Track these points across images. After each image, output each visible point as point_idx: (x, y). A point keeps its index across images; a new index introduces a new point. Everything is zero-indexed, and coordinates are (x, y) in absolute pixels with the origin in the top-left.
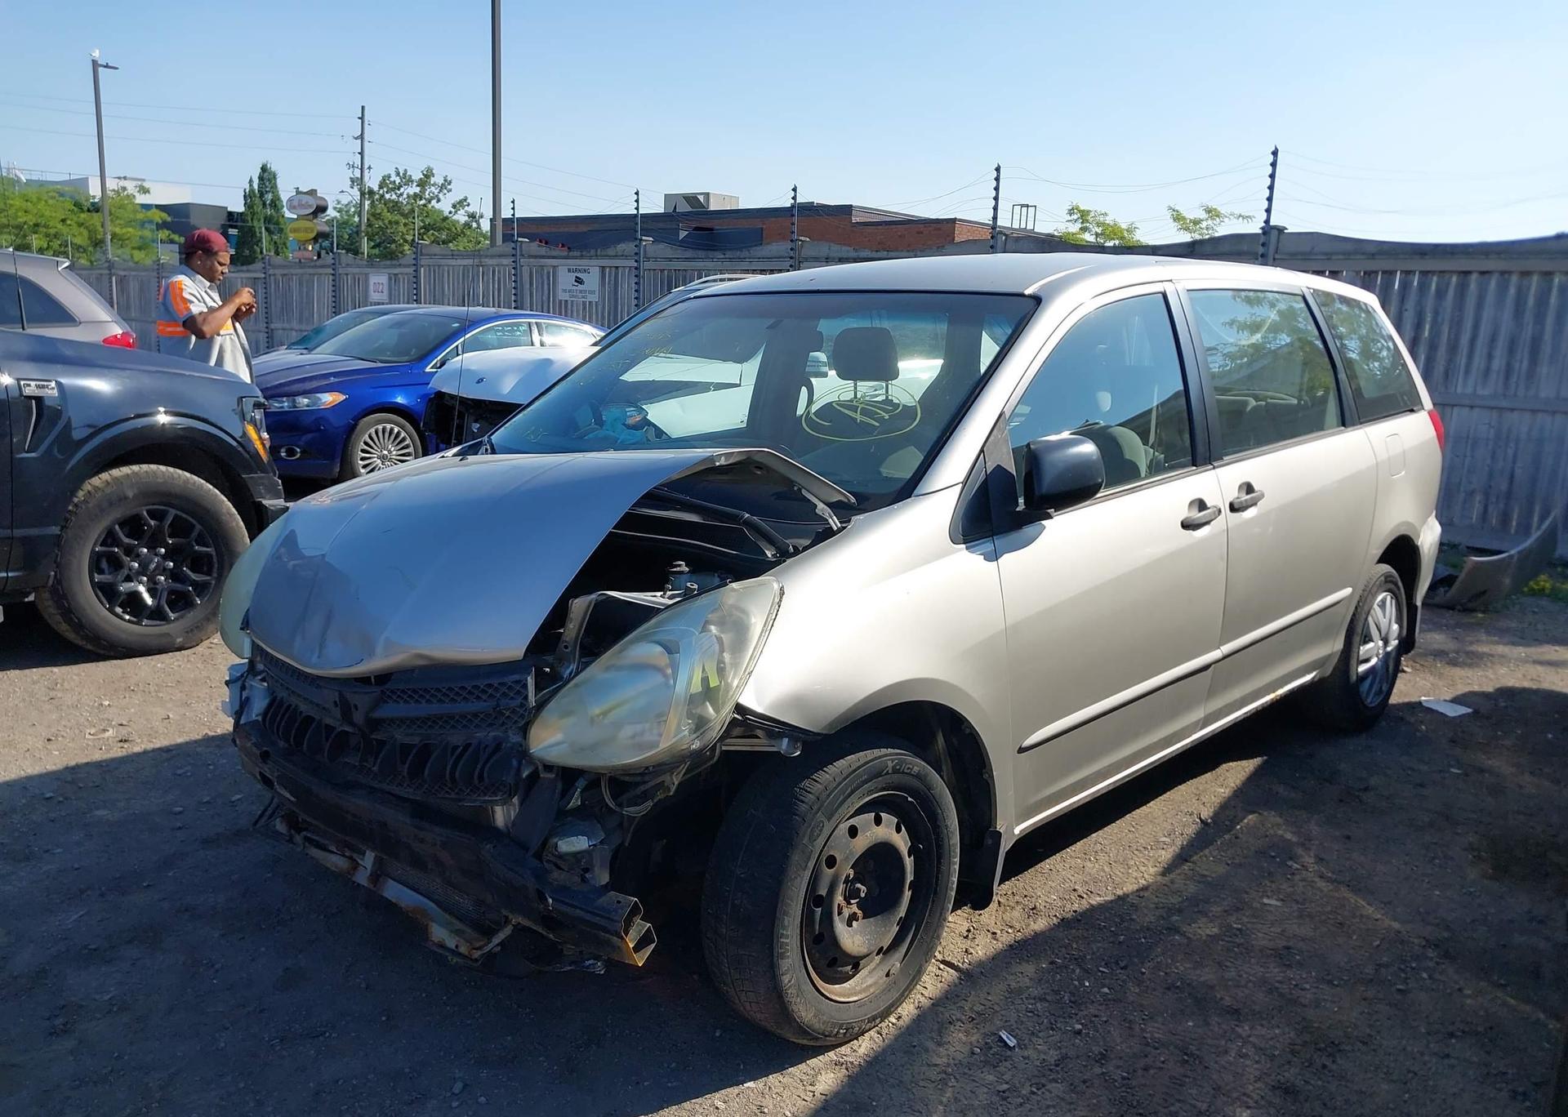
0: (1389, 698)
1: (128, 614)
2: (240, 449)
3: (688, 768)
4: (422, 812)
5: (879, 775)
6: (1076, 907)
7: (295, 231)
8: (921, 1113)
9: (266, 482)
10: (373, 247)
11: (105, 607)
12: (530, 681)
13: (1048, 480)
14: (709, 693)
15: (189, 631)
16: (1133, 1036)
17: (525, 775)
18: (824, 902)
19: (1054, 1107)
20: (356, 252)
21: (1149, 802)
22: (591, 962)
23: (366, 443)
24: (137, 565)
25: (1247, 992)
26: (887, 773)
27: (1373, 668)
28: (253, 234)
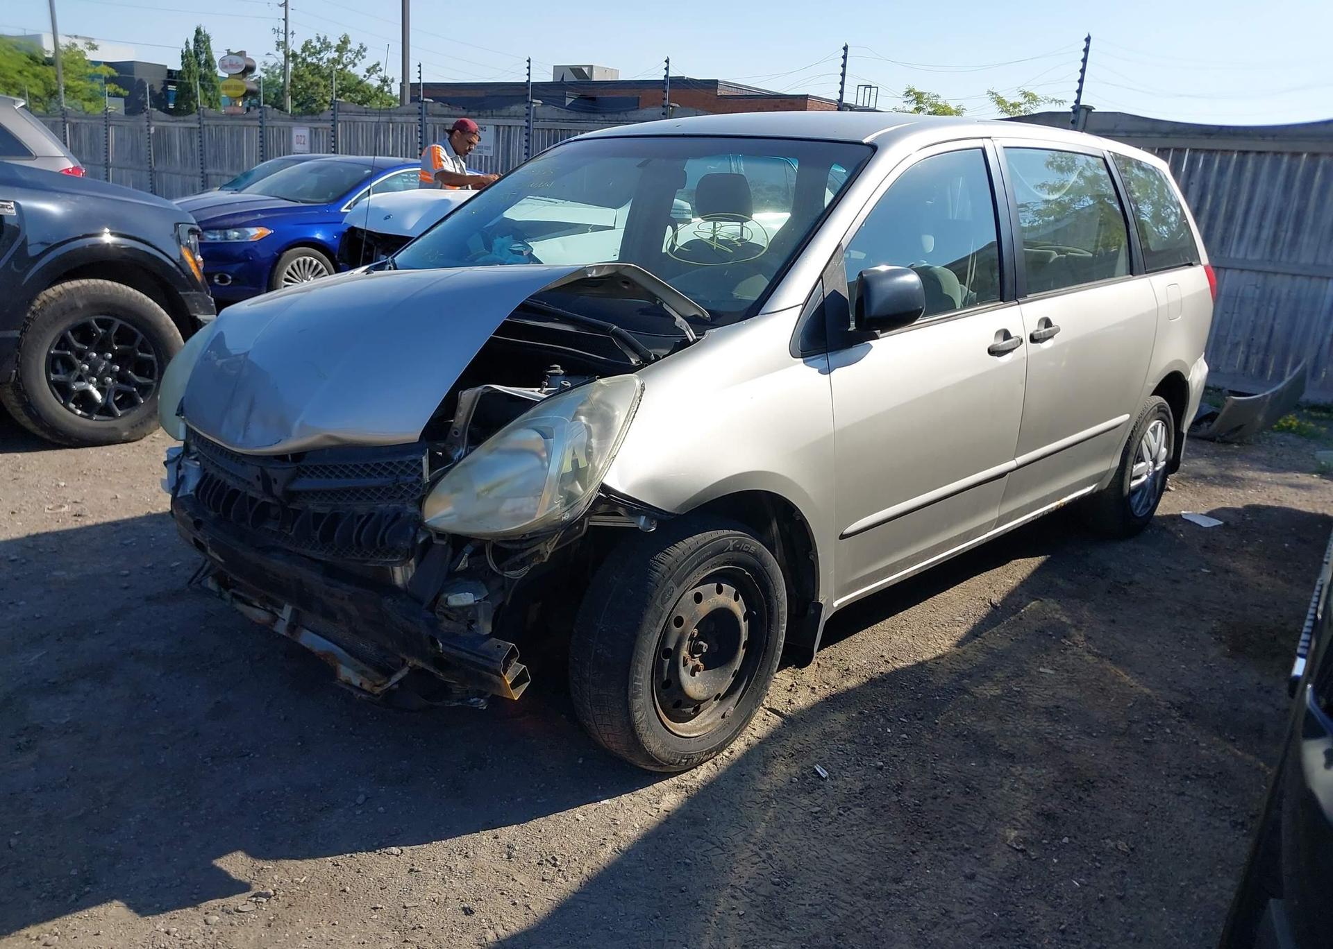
0: (1155, 510)
1: (80, 409)
2: (178, 270)
3: (560, 539)
4: (331, 571)
5: (721, 551)
6: (882, 669)
7: (227, 88)
8: (747, 827)
9: (201, 299)
10: (297, 106)
11: (60, 402)
12: (425, 461)
13: (877, 305)
14: (578, 473)
15: (133, 427)
16: (926, 772)
17: (420, 541)
18: (673, 654)
19: (857, 825)
20: (282, 108)
21: (948, 589)
22: (475, 699)
23: (289, 273)
24: (87, 367)
25: (1021, 740)
26: (729, 550)
27: (1143, 484)
28: (190, 90)
